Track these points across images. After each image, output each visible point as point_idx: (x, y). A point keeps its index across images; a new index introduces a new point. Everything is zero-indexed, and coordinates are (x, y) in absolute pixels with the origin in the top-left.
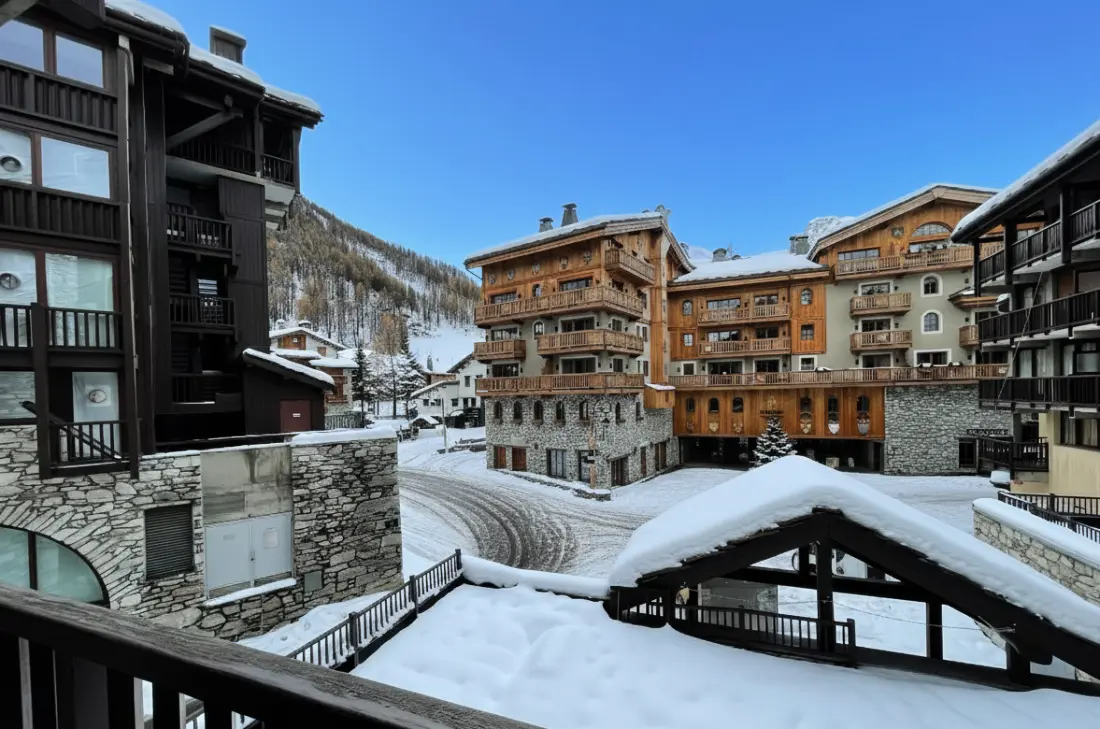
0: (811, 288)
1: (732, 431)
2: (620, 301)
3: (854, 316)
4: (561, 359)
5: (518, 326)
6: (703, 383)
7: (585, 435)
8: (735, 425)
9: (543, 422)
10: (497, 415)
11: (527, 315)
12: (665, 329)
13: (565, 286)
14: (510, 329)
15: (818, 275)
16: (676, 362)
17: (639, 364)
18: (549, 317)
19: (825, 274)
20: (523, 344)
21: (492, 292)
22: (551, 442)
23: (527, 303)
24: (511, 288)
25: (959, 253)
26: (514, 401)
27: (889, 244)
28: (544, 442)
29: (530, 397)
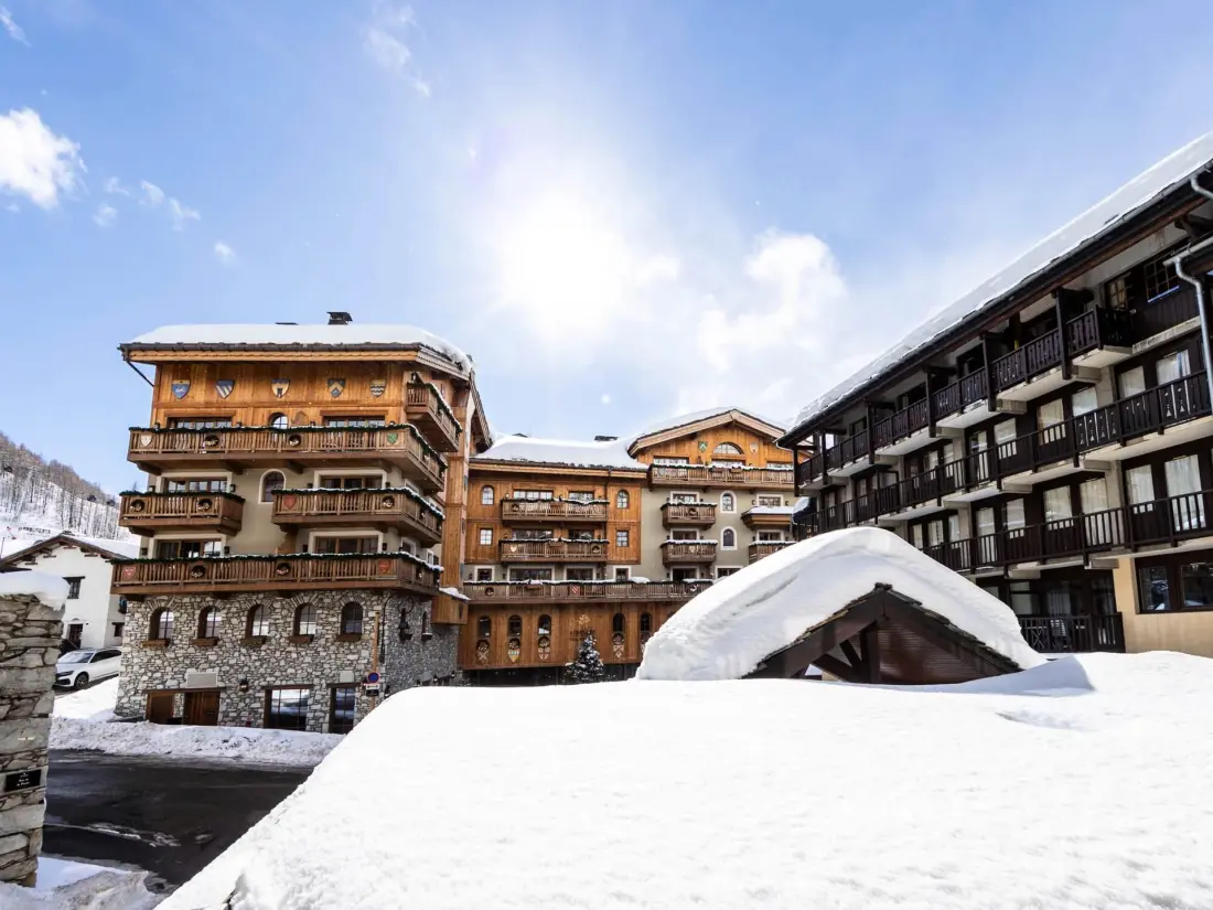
0: (628, 489)
1: (537, 659)
2: (424, 459)
3: (667, 525)
4: (313, 535)
5: (228, 474)
6: (504, 594)
7: (351, 657)
8: (540, 650)
9: (264, 640)
10: (154, 634)
11: (259, 456)
12: (464, 516)
13: (332, 424)
14: (209, 480)
15: (636, 475)
16: (469, 566)
17: (430, 557)
18: (299, 466)
19: (643, 476)
20: (238, 505)
21: (176, 411)
22: (277, 674)
23: (262, 436)
24: (224, 412)
25: (749, 474)
26: (204, 604)
27: (696, 456)
28: (262, 675)
29: (242, 597)
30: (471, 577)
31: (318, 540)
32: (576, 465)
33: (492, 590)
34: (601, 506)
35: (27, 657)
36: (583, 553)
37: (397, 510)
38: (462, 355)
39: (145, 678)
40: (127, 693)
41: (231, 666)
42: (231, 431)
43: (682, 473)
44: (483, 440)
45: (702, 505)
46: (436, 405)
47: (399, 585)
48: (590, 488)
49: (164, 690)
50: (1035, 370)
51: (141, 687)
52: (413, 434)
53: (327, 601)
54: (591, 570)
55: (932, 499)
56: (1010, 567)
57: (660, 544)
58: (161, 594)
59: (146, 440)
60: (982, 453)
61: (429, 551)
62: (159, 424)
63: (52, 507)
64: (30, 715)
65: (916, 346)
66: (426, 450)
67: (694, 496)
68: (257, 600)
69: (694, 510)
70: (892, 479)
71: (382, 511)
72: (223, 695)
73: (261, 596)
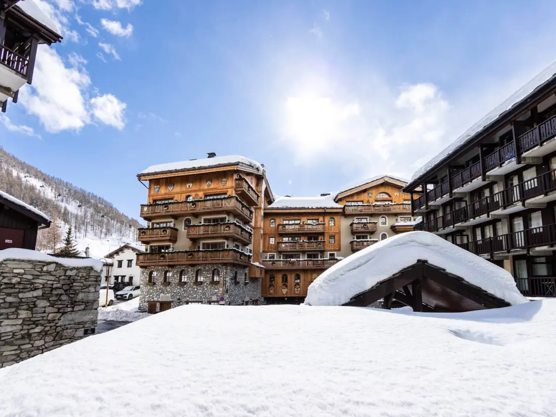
0: (334, 217)
1: (295, 293)
2: (242, 209)
3: (353, 233)
4: (202, 242)
5: (173, 220)
6: (280, 265)
7: (216, 291)
8: (296, 289)
9: (185, 283)
10: (150, 281)
11: (182, 212)
12: (262, 232)
13: (208, 198)
14: (166, 223)
15: (338, 211)
16: (265, 253)
17: (247, 250)
18: (196, 215)
19: (341, 210)
20: (175, 232)
21: (155, 198)
22: (190, 296)
23: (183, 205)
24: (170, 196)
25: (394, 207)
26: (166, 270)
27: (367, 200)
28: (185, 297)
29: (178, 267)
30: (266, 258)
31: (204, 244)
32: (310, 208)
33: (275, 263)
34: (322, 226)
35: (90, 288)
36: (314, 246)
37: (231, 231)
38: (258, 165)
39: (147, 297)
40: (142, 302)
41: (175, 293)
42: (172, 203)
43: (359, 208)
44: (270, 200)
45: (370, 223)
46: (247, 186)
47: (232, 261)
48: (317, 217)
49: (153, 301)
50: (545, 138)
51: (146, 300)
52: (237, 199)
53: (207, 268)
54: (318, 254)
55: (484, 214)
56: (531, 249)
57: (350, 242)
58: (151, 266)
59: (145, 209)
60: (516, 186)
61: (247, 247)
62: (150, 203)
63: (131, 234)
64: (91, 309)
65: (473, 134)
66: (243, 206)
67: (367, 218)
68: (183, 268)
69: (366, 225)
70: (463, 205)
71: (226, 231)
72: (172, 304)
73: (184, 266)
